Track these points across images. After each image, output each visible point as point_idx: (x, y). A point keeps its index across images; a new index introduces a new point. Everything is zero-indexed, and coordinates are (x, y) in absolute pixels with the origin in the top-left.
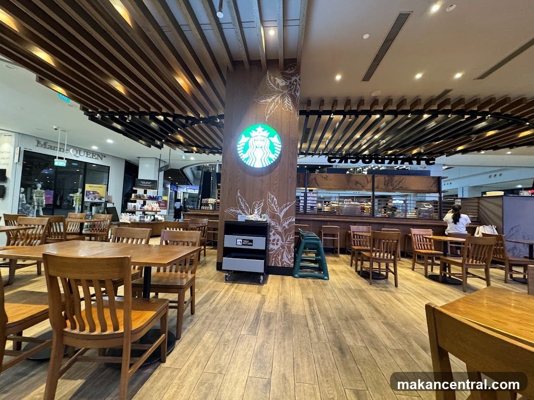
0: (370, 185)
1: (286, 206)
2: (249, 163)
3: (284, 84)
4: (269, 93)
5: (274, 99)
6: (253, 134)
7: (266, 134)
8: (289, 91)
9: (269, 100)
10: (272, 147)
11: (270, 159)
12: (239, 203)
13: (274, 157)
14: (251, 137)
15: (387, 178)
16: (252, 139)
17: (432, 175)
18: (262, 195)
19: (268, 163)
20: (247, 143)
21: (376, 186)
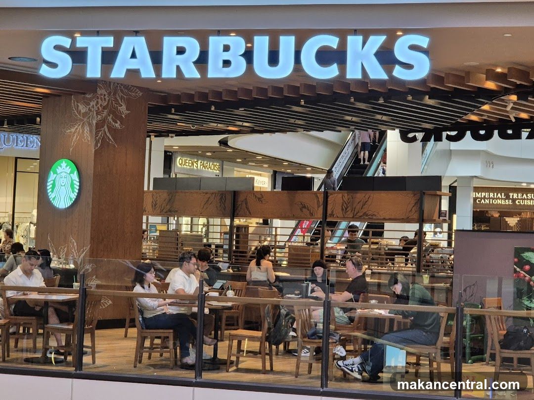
0: (321, 211)
1: (83, 251)
2: (55, 203)
3: (84, 110)
4: (73, 121)
5: (77, 129)
6: (59, 170)
7: (68, 170)
8: (88, 119)
9: (73, 130)
10: (72, 185)
11: (71, 199)
14: (57, 174)
15: (346, 197)
16: (58, 176)
18: (65, 239)
19: (69, 203)
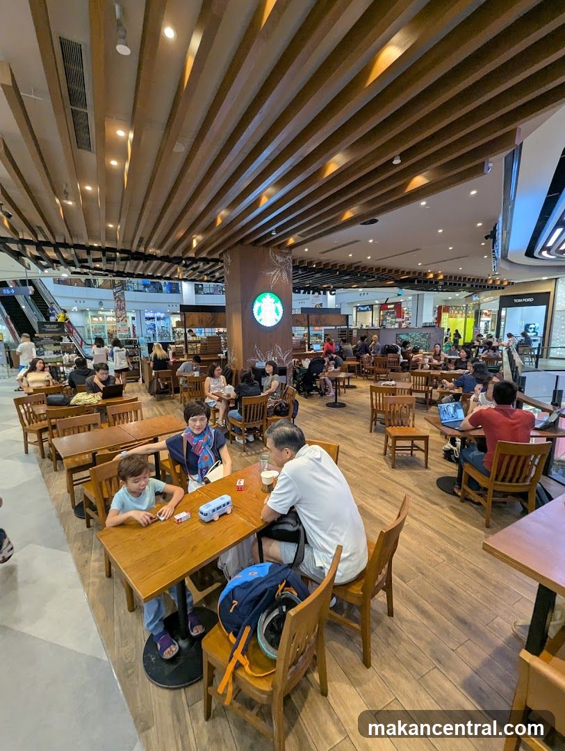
0: (306, 322)
2: (262, 323)
3: (282, 260)
4: (272, 267)
5: (275, 273)
6: (264, 300)
7: (273, 300)
8: (285, 267)
9: (273, 273)
10: (277, 311)
11: (276, 320)
12: (256, 353)
13: (279, 318)
14: (262, 303)
15: (317, 316)
17: (342, 313)
18: (271, 347)
19: (275, 323)
20: (260, 307)
21: (310, 323)
